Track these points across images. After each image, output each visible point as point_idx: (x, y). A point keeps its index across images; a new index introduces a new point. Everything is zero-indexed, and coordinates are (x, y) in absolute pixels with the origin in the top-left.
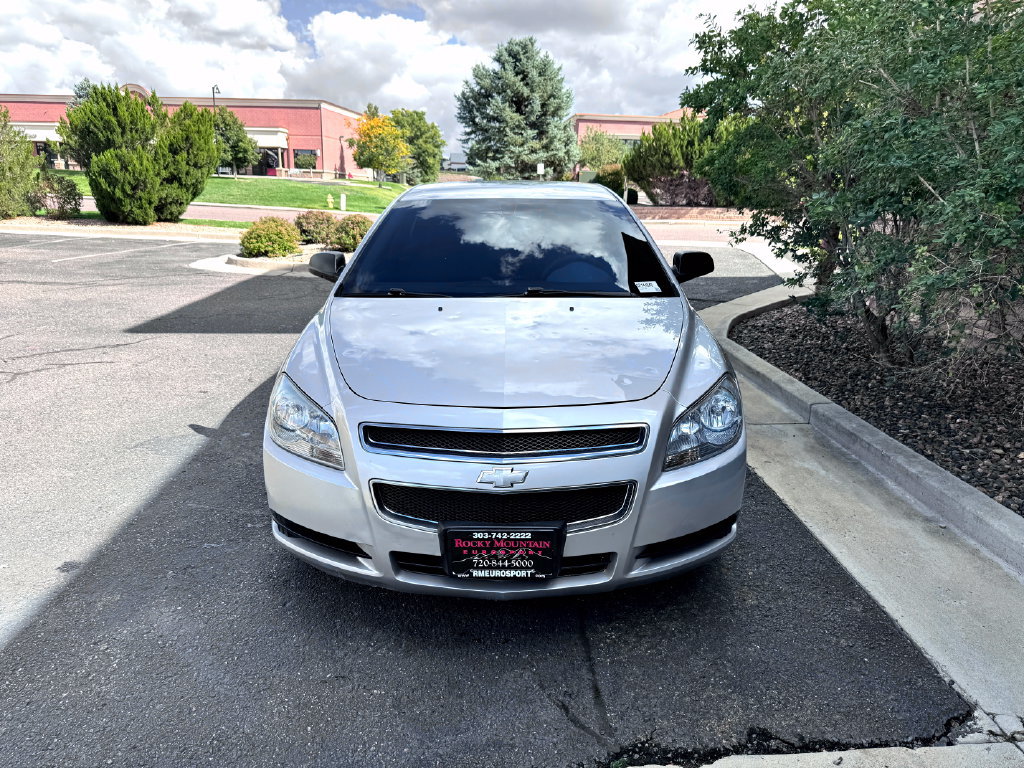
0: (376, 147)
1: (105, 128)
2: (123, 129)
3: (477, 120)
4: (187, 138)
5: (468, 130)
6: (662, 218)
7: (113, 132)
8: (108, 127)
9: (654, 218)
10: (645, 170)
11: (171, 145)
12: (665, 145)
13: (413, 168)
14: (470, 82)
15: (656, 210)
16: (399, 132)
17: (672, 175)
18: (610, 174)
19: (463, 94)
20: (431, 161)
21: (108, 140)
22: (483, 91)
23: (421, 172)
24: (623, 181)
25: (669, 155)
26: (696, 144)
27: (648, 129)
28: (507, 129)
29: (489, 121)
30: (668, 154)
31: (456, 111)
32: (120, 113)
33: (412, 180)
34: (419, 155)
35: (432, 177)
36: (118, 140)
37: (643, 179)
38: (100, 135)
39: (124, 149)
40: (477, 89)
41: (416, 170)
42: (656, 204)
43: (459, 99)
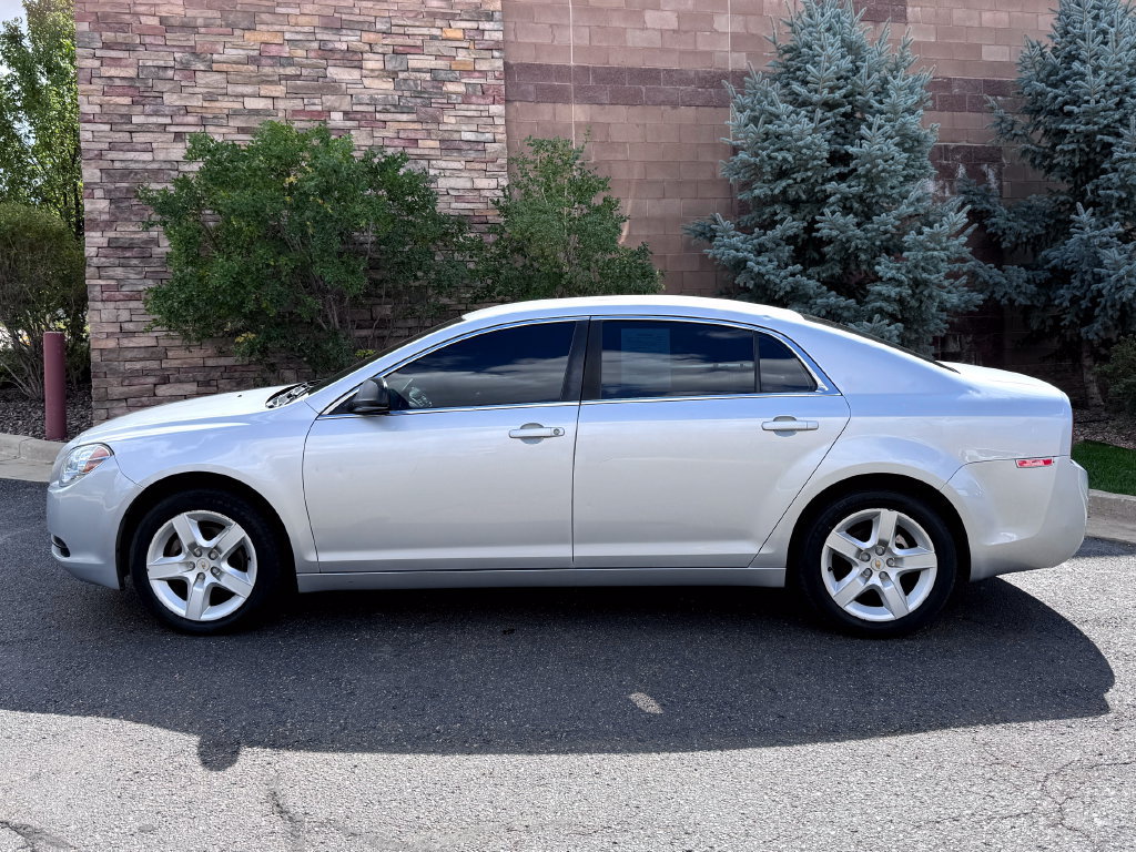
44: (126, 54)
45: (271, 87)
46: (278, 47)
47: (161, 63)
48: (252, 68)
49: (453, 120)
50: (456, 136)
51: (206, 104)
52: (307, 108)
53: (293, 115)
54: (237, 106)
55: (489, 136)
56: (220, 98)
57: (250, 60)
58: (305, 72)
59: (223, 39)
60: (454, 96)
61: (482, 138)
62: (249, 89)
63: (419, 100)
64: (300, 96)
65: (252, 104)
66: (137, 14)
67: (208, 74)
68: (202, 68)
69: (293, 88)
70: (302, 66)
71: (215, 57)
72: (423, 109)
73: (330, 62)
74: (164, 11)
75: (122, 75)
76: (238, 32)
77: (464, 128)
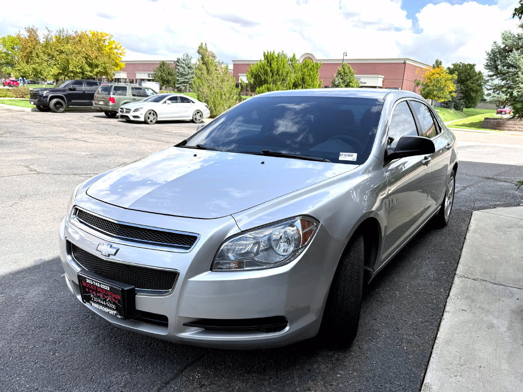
0: (433, 86)
1: (264, 74)
2: (273, 74)
3: (499, 67)
4: (303, 78)
5: (491, 73)
7: (267, 75)
8: (266, 73)
11: (295, 82)
13: (460, 100)
14: (498, 42)
16: (450, 76)
19: (493, 50)
20: (473, 95)
21: (265, 79)
22: (507, 48)
23: (465, 102)
28: (519, 73)
29: (508, 68)
31: (485, 62)
32: (273, 66)
33: (457, 106)
34: (467, 91)
35: (473, 105)
36: (270, 80)
38: (262, 77)
39: (271, 85)
40: (503, 46)
41: (461, 101)
43: (488, 54)
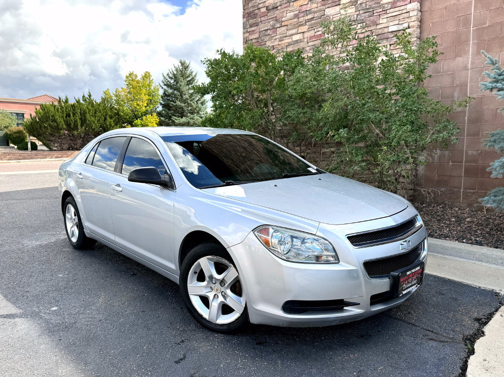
6: (57, 157)
9: (52, 158)
10: (42, 130)
12: (53, 116)
15: (52, 153)
17: (59, 133)
18: (15, 133)
24: (26, 137)
25: (56, 122)
26: (72, 115)
27: (38, 107)
30: (54, 121)
37: (40, 135)
42: (51, 150)
44: (256, 27)
45: (302, 28)
46: (306, 6)
47: (266, 28)
48: (296, 20)
49: (385, 21)
50: (386, 30)
51: (280, 43)
52: (316, 34)
53: (310, 39)
54: (290, 40)
55: (406, 25)
56: (284, 38)
57: (296, 16)
58: (316, 15)
59: (286, 9)
60: (387, 5)
61: (401, 27)
62: (294, 31)
63: (367, 14)
64: (313, 28)
65: (296, 38)
66: (259, 9)
67: (281, 28)
68: (279, 26)
69: (311, 25)
70: (315, 12)
71: (283, 19)
72: (368, 19)
73: (327, 6)
74: (267, 4)
75: (255, 37)
76: (291, 4)
77: (391, 24)
